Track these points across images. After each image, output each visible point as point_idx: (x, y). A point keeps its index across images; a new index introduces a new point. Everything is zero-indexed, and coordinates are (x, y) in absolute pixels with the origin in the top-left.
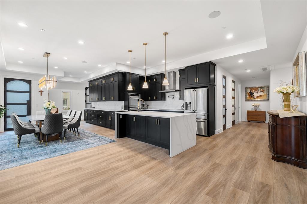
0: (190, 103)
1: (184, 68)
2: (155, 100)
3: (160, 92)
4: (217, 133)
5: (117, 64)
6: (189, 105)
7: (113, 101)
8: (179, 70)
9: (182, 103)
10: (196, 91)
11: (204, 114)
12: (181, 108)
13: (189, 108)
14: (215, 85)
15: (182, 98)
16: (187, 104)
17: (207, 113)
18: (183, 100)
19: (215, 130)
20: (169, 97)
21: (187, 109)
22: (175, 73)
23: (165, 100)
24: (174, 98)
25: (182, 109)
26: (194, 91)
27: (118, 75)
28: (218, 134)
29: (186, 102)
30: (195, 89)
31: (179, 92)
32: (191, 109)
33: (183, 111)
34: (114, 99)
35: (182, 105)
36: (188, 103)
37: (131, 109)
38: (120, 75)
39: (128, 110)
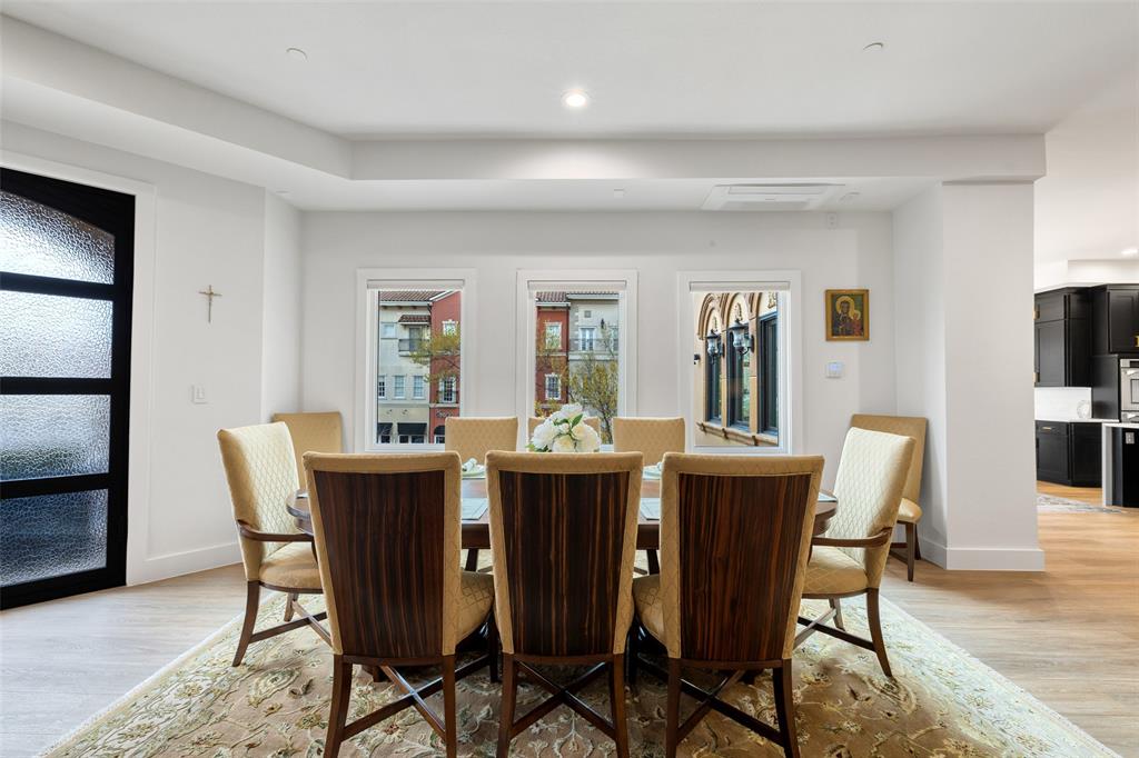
27: (1067, 300)
37: (1130, 416)
38: (1074, 298)
39: (1119, 418)
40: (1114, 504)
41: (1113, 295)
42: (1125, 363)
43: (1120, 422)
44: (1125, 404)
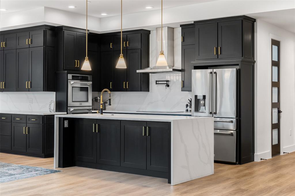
0: (204, 97)
1: (193, 23)
2: (126, 90)
3: (138, 71)
4: (257, 159)
5: (48, 9)
6: (202, 102)
7: (29, 90)
8: (181, 26)
9: (188, 96)
10: (215, 73)
11: (232, 119)
12: (185, 109)
13: (202, 108)
14: (254, 62)
15: (186, 86)
16: (197, 101)
17: (237, 116)
18: (190, 90)
19: (254, 152)
20: (157, 82)
21: (197, 109)
22: (171, 30)
23: (147, 89)
24: (168, 86)
25: (187, 110)
26: (211, 73)
27: (45, 32)
28: (260, 161)
29: (196, 96)
30: (215, 70)
31: (180, 74)
32: (205, 110)
33: (189, 113)
34: (31, 87)
35: (187, 102)
36: (200, 97)
37: (72, 109)
38: (49, 33)
39: (67, 112)
40: (59, 167)
41: (66, 33)
42: (70, 76)
43: (67, 114)
44: (70, 103)
